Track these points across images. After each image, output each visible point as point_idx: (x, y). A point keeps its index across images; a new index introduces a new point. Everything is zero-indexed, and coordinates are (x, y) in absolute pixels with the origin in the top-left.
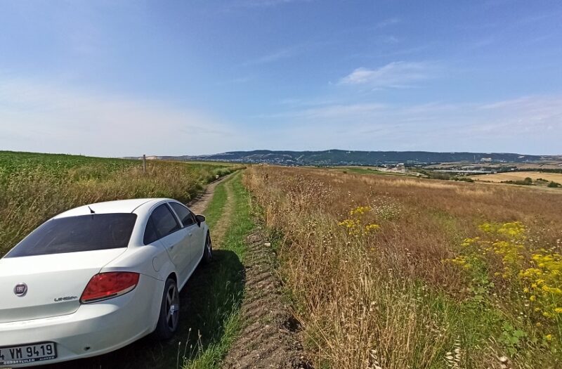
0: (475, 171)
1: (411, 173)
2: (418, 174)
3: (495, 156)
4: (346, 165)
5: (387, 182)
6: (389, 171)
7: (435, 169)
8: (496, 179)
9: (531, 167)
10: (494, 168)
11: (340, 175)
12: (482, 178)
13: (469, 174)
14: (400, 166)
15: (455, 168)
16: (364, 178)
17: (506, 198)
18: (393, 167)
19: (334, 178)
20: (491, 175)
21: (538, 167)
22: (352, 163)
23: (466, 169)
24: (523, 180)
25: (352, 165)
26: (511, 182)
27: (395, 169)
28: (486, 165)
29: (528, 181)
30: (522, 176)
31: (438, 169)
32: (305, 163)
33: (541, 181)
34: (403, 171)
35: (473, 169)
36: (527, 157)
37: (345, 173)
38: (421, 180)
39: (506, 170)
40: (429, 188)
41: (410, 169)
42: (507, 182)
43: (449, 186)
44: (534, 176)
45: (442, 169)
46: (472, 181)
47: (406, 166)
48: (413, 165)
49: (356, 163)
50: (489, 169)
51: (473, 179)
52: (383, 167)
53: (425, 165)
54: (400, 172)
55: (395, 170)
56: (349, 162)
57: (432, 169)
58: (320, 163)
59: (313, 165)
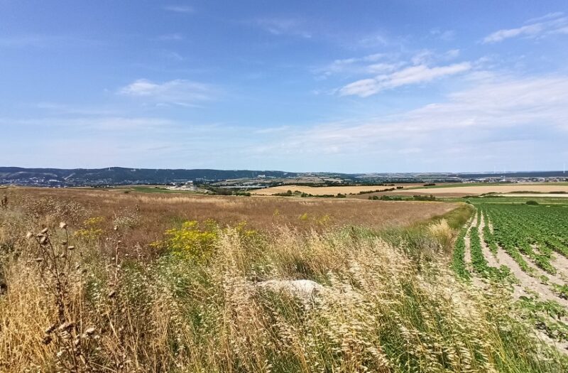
0: (254, 187)
1: (199, 190)
2: (206, 191)
3: (267, 173)
4: (131, 184)
6: (178, 189)
8: (269, 192)
9: (292, 181)
10: (267, 184)
12: (258, 192)
13: (249, 189)
14: (189, 184)
15: (238, 184)
18: (182, 185)
20: (265, 189)
21: (296, 182)
22: (137, 182)
23: (247, 185)
24: (286, 192)
25: (138, 184)
26: (278, 194)
28: (262, 181)
29: (289, 193)
30: (285, 189)
31: (224, 186)
32: (77, 184)
33: (297, 193)
34: (192, 189)
35: (251, 185)
36: (289, 174)
37: (127, 192)
39: (275, 185)
41: (199, 187)
42: (276, 195)
44: (293, 189)
45: (227, 185)
46: (249, 195)
47: (196, 184)
48: (201, 182)
49: (142, 182)
50: (263, 184)
51: (251, 193)
52: (172, 185)
53: (213, 182)
54: (189, 189)
55: (183, 188)
56: (134, 180)
57: (219, 186)
58: (97, 182)
59: (88, 185)
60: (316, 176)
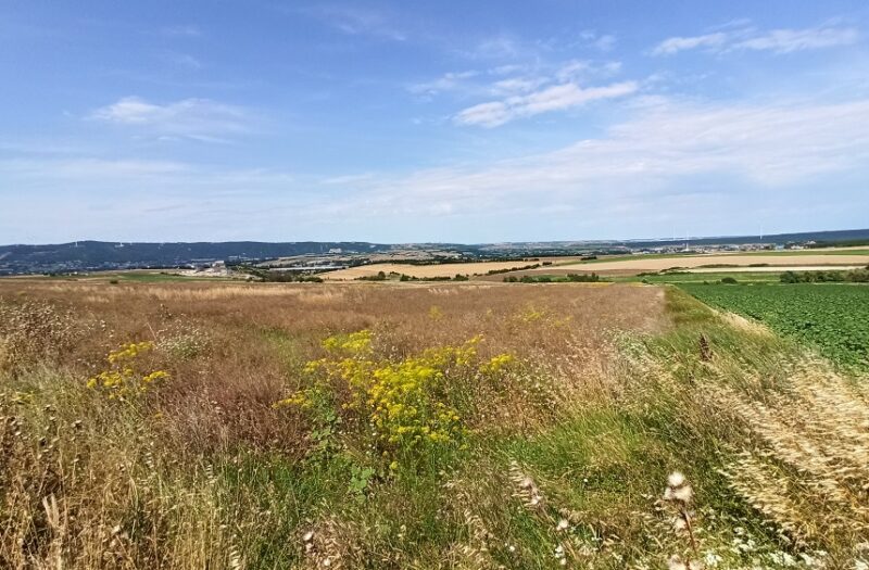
0: (324, 267)
1: (236, 275)
2: (248, 276)
3: (345, 246)
4: (116, 268)
5: (194, 293)
6: (201, 274)
7: (272, 267)
8: (349, 275)
9: (384, 258)
10: (345, 262)
11: (102, 288)
12: (332, 275)
13: (317, 271)
14: (218, 265)
15: (298, 264)
16: (151, 291)
17: (358, 300)
18: (208, 267)
19: (89, 294)
20: (343, 271)
21: (389, 258)
22: (128, 265)
23: (312, 265)
24: (377, 274)
25: (129, 268)
26: (364, 278)
27: (210, 270)
28: (336, 258)
29: (382, 276)
30: (375, 270)
31: (276, 267)
33: (394, 275)
34: (224, 273)
35: (320, 265)
36: (379, 246)
37: (114, 283)
38: (253, 286)
39: (358, 263)
40: (263, 297)
41: (235, 269)
42: (361, 279)
43: (290, 291)
44: (387, 269)
45: (281, 266)
46: (320, 281)
47: (229, 265)
48: (239, 263)
49: (137, 264)
50: (339, 263)
51: (322, 277)
52: (190, 268)
53: (257, 262)
54: (218, 274)
55: (209, 273)
56: (122, 262)
57: (267, 268)
58: (55, 267)
59: (37, 273)
60: (420, 248)
